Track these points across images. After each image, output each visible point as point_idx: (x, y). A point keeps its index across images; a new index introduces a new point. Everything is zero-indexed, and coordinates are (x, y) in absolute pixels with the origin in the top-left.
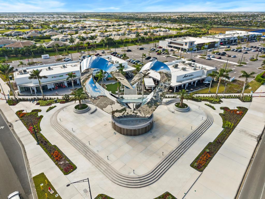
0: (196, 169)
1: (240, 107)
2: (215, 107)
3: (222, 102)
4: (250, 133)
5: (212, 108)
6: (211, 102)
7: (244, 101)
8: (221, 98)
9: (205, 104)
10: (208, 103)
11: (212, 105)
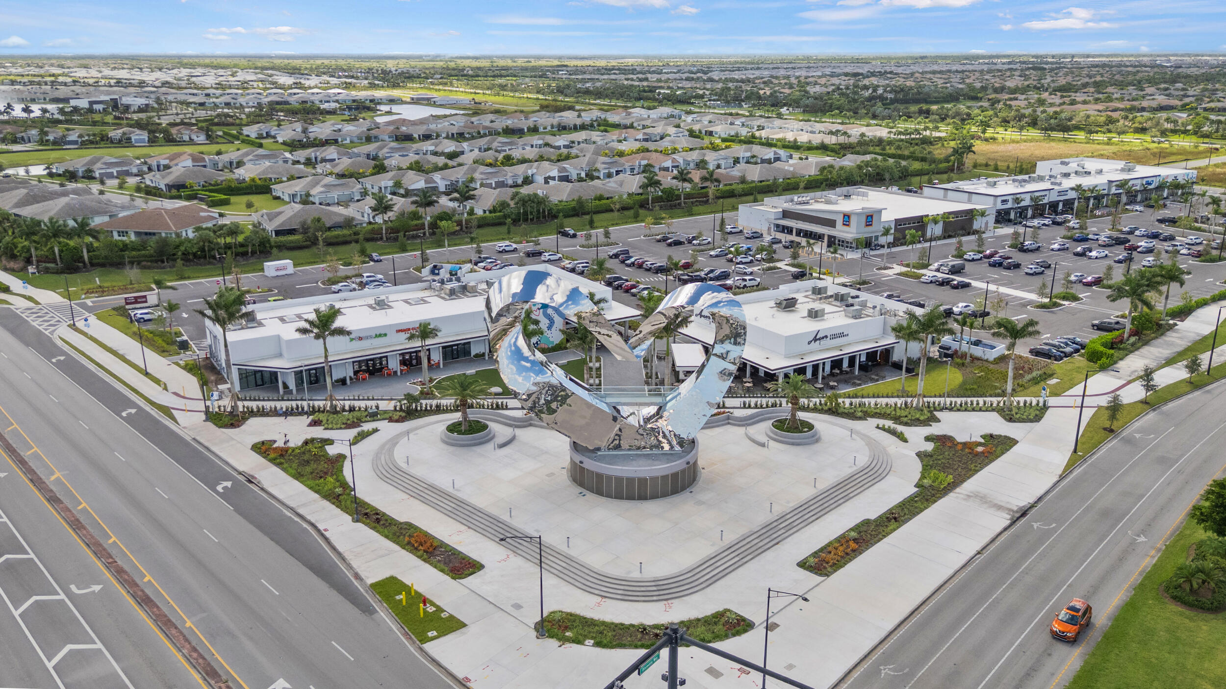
0: (811, 571)
1: (991, 436)
2: (907, 435)
3: (938, 421)
4: (996, 502)
5: (898, 437)
6: (897, 419)
7: (1011, 420)
8: (935, 410)
9: (878, 427)
10: (888, 423)
11: (900, 428)
